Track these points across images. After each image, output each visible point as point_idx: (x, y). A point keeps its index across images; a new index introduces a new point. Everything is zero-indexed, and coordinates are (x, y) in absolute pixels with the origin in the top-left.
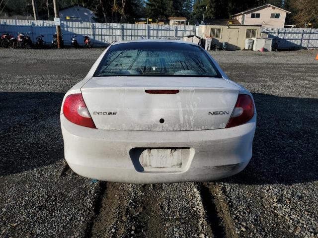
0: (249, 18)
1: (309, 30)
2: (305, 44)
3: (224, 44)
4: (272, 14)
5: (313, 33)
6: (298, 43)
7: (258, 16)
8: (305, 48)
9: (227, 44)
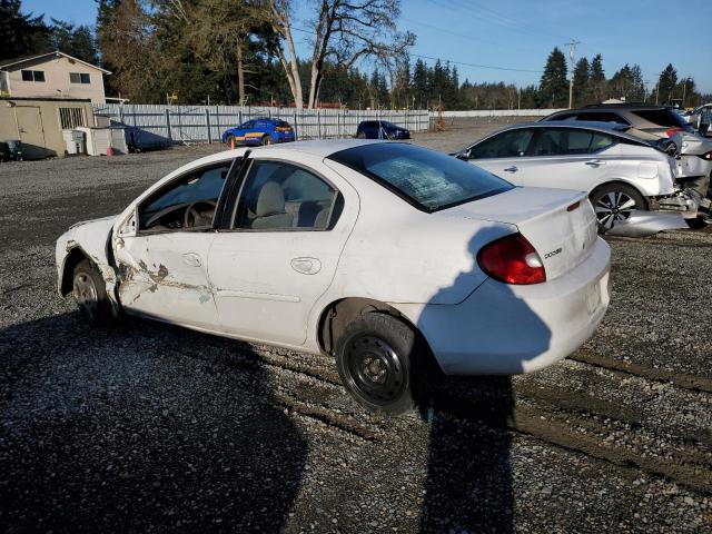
0: (18, 80)
1: (174, 109)
2: (176, 136)
3: (11, 146)
4: (71, 75)
5: (185, 114)
6: (163, 133)
7: (40, 76)
8: (180, 143)
9: (19, 144)
